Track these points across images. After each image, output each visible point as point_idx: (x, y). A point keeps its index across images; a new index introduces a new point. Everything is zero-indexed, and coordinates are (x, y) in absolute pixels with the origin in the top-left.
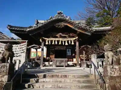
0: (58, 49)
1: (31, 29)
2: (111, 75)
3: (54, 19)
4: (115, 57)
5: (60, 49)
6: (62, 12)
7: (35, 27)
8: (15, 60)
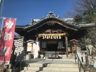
0: (50, 43)
1: (28, 27)
2: (91, 64)
3: (46, 18)
4: (95, 49)
5: (52, 43)
6: (53, 12)
7: (31, 25)
8: (16, 52)
